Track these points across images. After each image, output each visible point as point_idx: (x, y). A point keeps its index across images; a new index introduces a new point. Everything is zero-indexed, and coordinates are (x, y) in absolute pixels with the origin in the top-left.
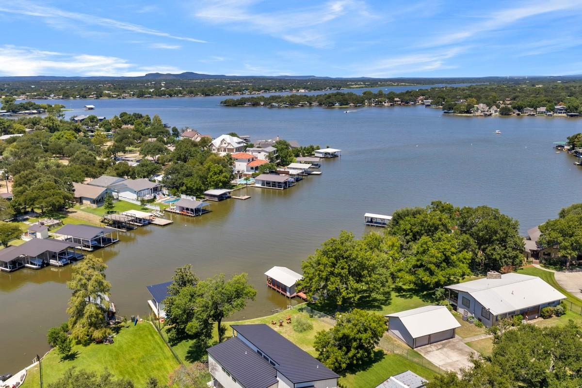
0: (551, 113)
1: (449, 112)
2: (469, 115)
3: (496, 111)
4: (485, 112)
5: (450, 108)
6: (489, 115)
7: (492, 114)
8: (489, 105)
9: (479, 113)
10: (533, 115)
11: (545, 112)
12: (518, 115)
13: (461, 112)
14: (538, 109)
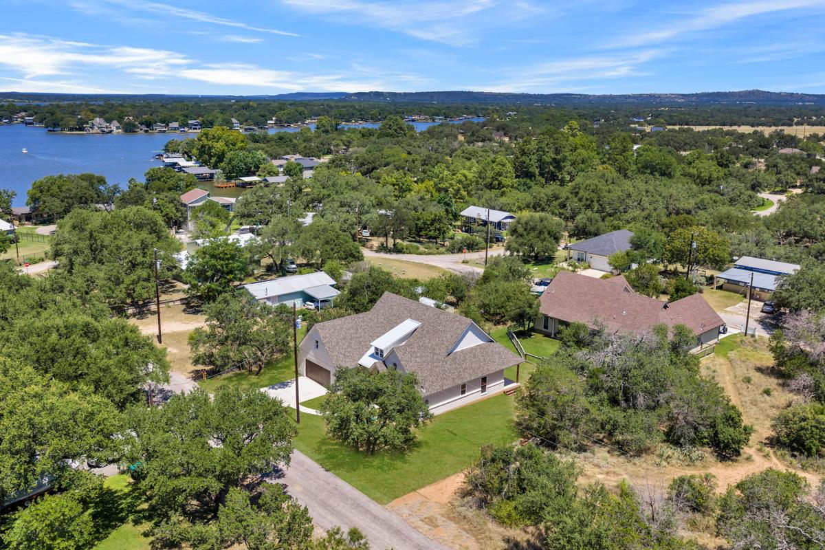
0: (186, 129)
1: (55, 129)
2: (81, 132)
3: (118, 128)
4: (104, 129)
5: (56, 125)
6: (108, 133)
7: (113, 131)
8: (109, 121)
9: (96, 129)
10: (164, 131)
11: (178, 129)
12: (146, 131)
13: (72, 129)
14: (171, 125)
